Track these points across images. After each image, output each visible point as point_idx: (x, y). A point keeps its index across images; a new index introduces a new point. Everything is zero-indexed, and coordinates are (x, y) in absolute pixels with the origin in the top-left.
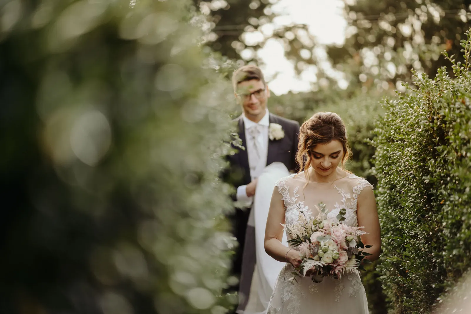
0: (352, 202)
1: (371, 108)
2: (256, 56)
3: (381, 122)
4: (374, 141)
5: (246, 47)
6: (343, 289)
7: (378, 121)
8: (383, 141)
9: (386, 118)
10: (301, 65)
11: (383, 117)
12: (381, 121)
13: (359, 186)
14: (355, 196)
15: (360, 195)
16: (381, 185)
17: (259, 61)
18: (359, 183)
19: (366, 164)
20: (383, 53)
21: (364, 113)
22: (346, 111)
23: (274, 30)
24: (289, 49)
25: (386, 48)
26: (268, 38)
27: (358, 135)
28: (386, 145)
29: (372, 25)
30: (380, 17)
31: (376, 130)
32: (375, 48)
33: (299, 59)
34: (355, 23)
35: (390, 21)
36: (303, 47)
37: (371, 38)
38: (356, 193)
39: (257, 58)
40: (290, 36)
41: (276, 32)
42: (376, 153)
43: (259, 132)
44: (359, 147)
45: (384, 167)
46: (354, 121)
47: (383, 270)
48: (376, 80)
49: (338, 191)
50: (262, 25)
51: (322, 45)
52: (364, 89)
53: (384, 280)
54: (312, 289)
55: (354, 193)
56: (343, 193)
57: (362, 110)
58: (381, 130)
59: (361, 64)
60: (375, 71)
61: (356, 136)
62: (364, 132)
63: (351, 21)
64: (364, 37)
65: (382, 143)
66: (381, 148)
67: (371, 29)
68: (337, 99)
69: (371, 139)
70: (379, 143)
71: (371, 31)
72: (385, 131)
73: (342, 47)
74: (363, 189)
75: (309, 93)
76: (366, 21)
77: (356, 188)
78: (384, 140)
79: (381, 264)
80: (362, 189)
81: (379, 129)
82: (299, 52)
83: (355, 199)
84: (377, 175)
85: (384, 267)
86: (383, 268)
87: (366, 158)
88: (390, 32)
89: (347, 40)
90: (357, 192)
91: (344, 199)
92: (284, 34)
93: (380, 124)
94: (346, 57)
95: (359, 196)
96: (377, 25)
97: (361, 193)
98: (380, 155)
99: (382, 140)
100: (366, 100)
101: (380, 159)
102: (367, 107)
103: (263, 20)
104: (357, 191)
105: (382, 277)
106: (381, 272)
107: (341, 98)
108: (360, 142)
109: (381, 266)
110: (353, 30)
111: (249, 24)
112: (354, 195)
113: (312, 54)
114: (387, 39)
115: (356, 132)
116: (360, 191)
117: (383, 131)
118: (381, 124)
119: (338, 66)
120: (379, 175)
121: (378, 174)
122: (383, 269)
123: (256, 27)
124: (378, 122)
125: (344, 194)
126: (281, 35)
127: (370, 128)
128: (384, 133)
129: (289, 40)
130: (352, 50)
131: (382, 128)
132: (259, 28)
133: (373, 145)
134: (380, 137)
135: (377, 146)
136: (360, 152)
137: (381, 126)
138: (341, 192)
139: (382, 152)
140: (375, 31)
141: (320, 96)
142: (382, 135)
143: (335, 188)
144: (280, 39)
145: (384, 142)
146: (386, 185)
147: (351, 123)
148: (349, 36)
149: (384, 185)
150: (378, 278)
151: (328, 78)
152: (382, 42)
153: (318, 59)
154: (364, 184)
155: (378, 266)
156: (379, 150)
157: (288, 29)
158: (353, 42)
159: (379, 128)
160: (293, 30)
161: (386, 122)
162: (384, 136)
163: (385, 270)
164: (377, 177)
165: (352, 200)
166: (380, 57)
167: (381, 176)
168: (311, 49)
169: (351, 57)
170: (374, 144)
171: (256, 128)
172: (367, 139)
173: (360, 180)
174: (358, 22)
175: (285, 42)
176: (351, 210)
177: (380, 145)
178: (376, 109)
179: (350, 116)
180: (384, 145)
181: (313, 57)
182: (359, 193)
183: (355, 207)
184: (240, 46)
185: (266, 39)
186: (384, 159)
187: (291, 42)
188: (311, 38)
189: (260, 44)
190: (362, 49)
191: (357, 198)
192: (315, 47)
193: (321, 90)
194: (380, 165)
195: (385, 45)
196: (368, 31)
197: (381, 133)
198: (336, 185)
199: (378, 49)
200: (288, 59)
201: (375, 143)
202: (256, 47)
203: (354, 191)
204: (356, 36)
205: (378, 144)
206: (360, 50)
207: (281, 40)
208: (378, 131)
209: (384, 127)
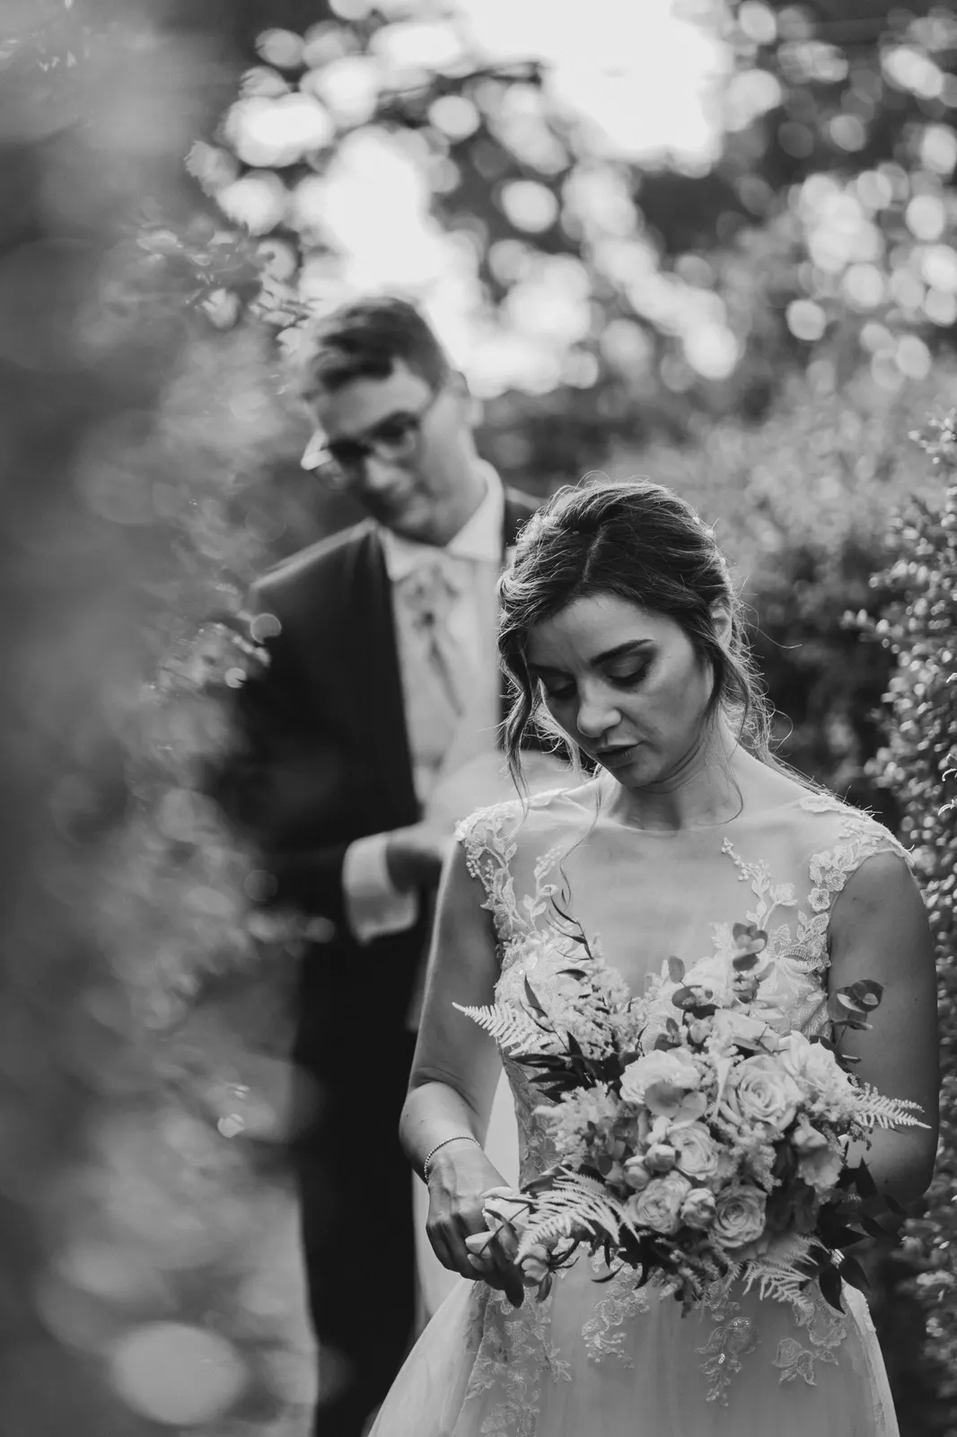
0: (800, 928)
1: (865, 468)
2: (290, 213)
3: (923, 534)
4: (891, 624)
5: (244, 170)
6: (750, 1345)
7: (911, 524)
8: (934, 625)
9: (951, 513)
10: (509, 256)
11: (933, 508)
12: (925, 526)
13: (839, 850)
14: (820, 899)
15: (841, 892)
16: (927, 835)
17: (307, 241)
18: (841, 838)
19: (840, 735)
20: (901, 204)
21: (830, 488)
22: (742, 478)
23: (381, 94)
24: (450, 179)
25: (916, 176)
26: (351, 129)
27: (800, 598)
28: (949, 643)
29: (850, 70)
30: (886, 28)
31: (901, 569)
32: (864, 178)
33: (501, 228)
34: (767, 57)
35: (934, 47)
36: (519, 172)
37: (845, 130)
38: (824, 884)
39: (296, 226)
40: (454, 117)
41: (387, 100)
42: (897, 683)
43: (452, 593)
44: (807, 652)
45: (938, 748)
46: (781, 528)
47: (939, 1245)
48: (872, 334)
49: (738, 867)
50: (322, 63)
51: (611, 163)
52: (822, 372)
53: (941, 1294)
54: (597, 1336)
55: (813, 883)
56: (760, 878)
57: (817, 475)
58: (922, 573)
59: (800, 254)
60: (865, 288)
61: (790, 602)
62: (832, 582)
63: (751, 51)
64: (812, 126)
65: (927, 634)
66: (923, 658)
67: (844, 85)
68: (694, 422)
69: (875, 615)
70: (917, 632)
71: (846, 98)
72: (946, 576)
73: (706, 171)
74: (857, 869)
75: (554, 393)
76: (822, 49)
77: (822, 859)
78: (941, 616)
79: (927, 1214)
80: (854, 867)
81: (913, 567)
82: (499, 198)
83: (816, 913)
84: (902, 785)
85: (937, 1228)
86: (936, 1235)
87: (843, 703)
88: (936, 101)
89: (730, 139)
90: (829, 878)
91: (762, 908)
92: (424, 112)
93: (917, 542)
94: (725, 218)
95: (838, 896)
96: (876, 67)
97: (846, 883)
98: (920, 690)
99: (928, 617)
100: (836, 426)
101: (922, 708)
102: (844, 462)
103: (324, 42)
104: (828, 871)
105: (925, 1280)
106: (927, 1255)
107: (717, 418)
108: (809, 630)
109: (924, 1224)
110: (762, 92)
111: (260, 61)
112: (816, 892)
113: (561, 203)
114: (920, 137)
115: (794, 582)
116: (843, 878)
117: (935, 577)
118: (923, 540)
119: (688, 262)
120: (915, 788)
121: (912, 783)
122: (937, 1240)
123: (293, 76)
124: (911, 534)
125: (766, 887)
126: (413, 115)
127: (860, 559)
128: (940, 586)
129: (448, 137)
130: (750, 187)
131: (930, 562)
132: (306, 82)
133: (885, 643)
134: (920, 607)
135: (907, 647)
136: (812, 673)
137: (923, 548)
138: (751, 875)
139: (926, 677)
140: (865, 95)
141: (605, 409)
142: (932, 592)
143: (726, 854)
144: (405, 134)
145: (939, 630)
146: (947, 833)
147: (769, 539)
148: (741, 122)
149: (940, 836)
150: (906, 1286)
151: (644, 324)
152: (897, 149)
153: (590, 234)
154: (865, 839)
155: (910, 1223)
156: (916, 665)
157: (445, 86)
158: (757, 147)
159: (913, 559)
160: (467, 90)
161: (948, 534)
162: (938, 598)
163: (944, 1245)
164: (903, 795)
165: (802, 916)
166: (890, 223)
167: (923, 793)
168: (555, 183)
169: (757, 220)
170: (889, 638)
171: (436, 571)
172: (856, 612)
173: (852, 820)
174: (784, 53)
175: (434, 147)
176: (792, 962)
177: (920, 642)
178: (885, 470)
179: (764, 505)
180: (938, 641)
181: (564, 218)
182: (839, 887)
183: (817, 948)
184: (218, 165)
185: (341, 134)
186: (940, 710)
187: (461, 151)
188: (558, 127)
189: (311, 160)
190: (801, 180)
191: (827, 910)
192: (577, 171)
193: (610, 379)
194: (922, 737)
195: (910, 164)
196: (832, 95)
197: (926, 586)
198: (730, 840)
199: (878, 184)
200: (448, 227)
201: (898, 631)
202: (293, 173)
203: (815, 874)
204: (773, 121)
205: (912, 639)
206: (794, 189)
207: (413, 137)
208: (910, 578)
209: (941, 556)
